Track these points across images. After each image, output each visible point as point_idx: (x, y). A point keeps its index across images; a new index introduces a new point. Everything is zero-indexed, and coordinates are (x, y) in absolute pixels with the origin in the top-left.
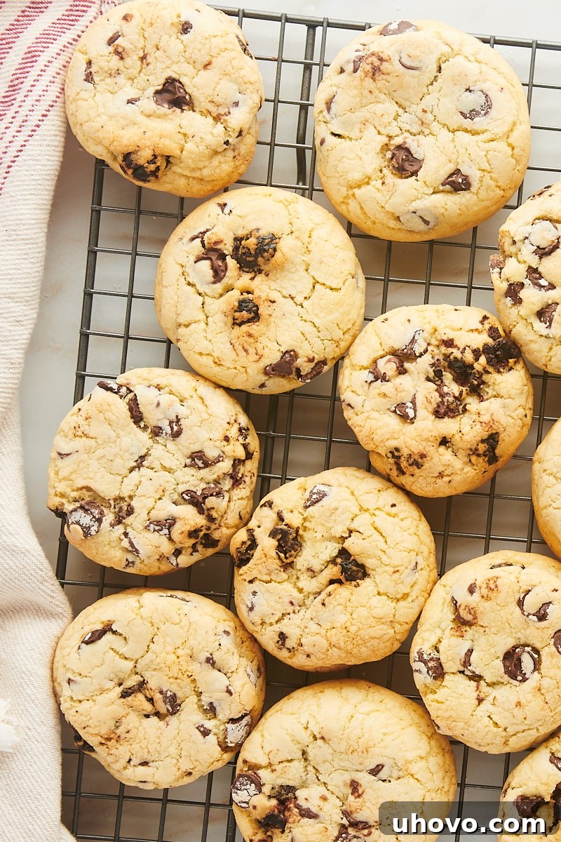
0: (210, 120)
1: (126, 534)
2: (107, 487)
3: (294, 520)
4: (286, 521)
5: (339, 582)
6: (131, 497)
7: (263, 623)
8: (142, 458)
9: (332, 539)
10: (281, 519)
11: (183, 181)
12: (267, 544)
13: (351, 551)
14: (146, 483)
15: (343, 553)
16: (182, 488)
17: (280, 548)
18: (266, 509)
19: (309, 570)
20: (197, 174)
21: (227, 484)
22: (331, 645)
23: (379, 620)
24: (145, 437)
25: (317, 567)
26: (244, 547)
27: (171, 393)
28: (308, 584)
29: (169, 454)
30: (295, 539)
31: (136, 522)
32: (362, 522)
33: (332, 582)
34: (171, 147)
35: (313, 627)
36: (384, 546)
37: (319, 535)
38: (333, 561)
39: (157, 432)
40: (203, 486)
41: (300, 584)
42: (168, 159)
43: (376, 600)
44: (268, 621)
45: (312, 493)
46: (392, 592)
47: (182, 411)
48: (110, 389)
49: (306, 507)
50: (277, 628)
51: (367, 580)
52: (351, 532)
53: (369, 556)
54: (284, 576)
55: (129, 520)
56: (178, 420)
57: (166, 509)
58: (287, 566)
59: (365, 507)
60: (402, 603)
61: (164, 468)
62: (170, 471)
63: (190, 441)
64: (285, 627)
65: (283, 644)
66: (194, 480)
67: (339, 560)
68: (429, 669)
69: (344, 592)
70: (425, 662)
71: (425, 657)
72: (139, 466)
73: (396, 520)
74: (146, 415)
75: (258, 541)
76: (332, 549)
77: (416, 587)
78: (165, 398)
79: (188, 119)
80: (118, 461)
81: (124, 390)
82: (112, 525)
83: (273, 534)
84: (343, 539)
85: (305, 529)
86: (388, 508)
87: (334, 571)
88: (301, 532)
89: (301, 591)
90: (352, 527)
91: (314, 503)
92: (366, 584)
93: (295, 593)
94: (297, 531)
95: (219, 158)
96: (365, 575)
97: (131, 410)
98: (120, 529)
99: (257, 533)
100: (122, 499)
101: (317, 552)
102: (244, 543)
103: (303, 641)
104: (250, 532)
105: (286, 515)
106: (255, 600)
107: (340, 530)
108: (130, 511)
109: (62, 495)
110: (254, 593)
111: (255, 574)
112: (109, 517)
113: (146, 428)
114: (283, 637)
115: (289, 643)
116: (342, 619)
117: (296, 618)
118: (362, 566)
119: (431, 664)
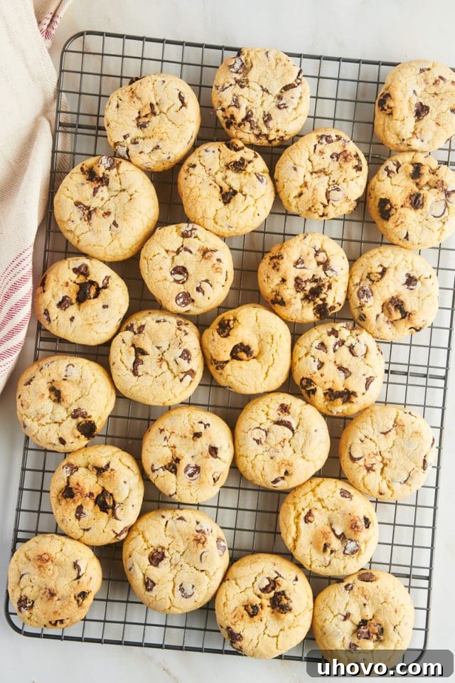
0: (413, 130)
1: (231, 85)
2: (253, 76)
3: (249, 168)
4: (249, 165)
5: (221, 192)
6: (248, 87)
7: (200, 156)
8: (267, 91)
9: (241, 187)
10: (249, 162)
12: (237, 156)
13: (236, 196)
14: (255, 94)
15: (235, 193)
16: (254, 111)
17: (236, 163)
18: (253, 155)
19: (226, 177)
21: (256, 132)
22: (191, 190)
23: (205, 211)
24: (277, 92)
25: (228, 180)
26: (234, 145)
27: (298, 104)
28: (219, 177)
29: (270, 104)
30: (240, 169)
31: (237, 90)
32: (250, 200)
33: (221, 188)
34: (397, 115)
35: (199, 180)
36: (239, 211)
37: (243, 180)
38: (231, 188)
39: (280, 98)
40: (255, 121)
41: (219, 173)
43: (213, 209)
44: (201, 159)
45: (262, 176)
46: (218, 216)
47: (290, 109)
48: (299, 75)
49: (255, 174)
50: (198, 163)
51: (223, 204)
52: (245, 195)
53: (234, 204)
54: (223, 165)
55: (238, 86)
56: (286, 108)
57: (244, 104)
58: (227, 166)
59: (257, 202)
60: (213, 221)
61: (263, 102)
62: (262, 104)
63: (276, 114)
64: (199, 167)
65: (191, 167)
66: (258, 116)
67: (231, 191)
68: (188, 232)
69: (217, 194)
70: (191, 230)
71: (194, 231)
72: (263, 90)
74: (288, 92)
75: (238, 152)
76: (236, 187)
77: (221, 228)
78: (296, 101)
79: (411, 119)
80: (266, 80)
81: (299, 81)
82: (235, 79)
83: (242, 159)
84: (241, 192)
85: (245, 174)
86: (257, 213)
87: (226, 189)
88: (244, 172)
89: (216, 173)
90: (248, 196)
91: (258, 177)
92: (221, 204)
93: (215, 171)
94: (244, 170)
96: (225, 203)
97: (290, 85)
98: (233, 82)
99: (242, 152)
100: (248, 83)
101: (235, 180)
102: (237, 145)
103: (193, 176)
104: (242, 148)
105: (251, 165)
106: (211, 152)
107: (245, 190)
108: (242, 87)
109: (248, 54)
110: (214, 152)
111: (223, 151)
112: (239, 77)
113: (281, 92)
114: (194, 166)
115: (191, 169)
116: (204, 194)
117: (203, 172)
118: (229, 202)
119: (189, 233)
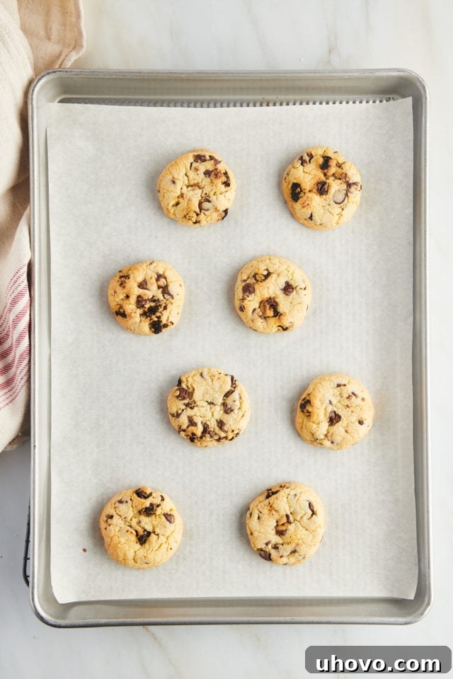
0: (326, 433)
3: (159, 511)
4: (157, 508)
5: (137, 535)
7: (116, 508)
9: (154, 528)
10: (158, 506)
11: (301, 421)
12: (147, 503)
13: (150, 537)
15: (149, 534)
17: (146, 509)
19: (140, 522)
20: (304, 427)
22: (111, 538)
23: (125, 554)
25: (141, 524)
26: (144, 494)
28: (134, 523)
30: (151, 514)
32: (162, 539)
33: (136, 531)
35: (117, 529)
36: (154, 550)
37: (154, 523)
38: (145, 530)
41: (133, 519)
42: (310, 416)
43: (132, 551)
44: (117, 510)
45: (170, 516)
46: (137, 557)
49: (164, 515)
50: (115, 514)
51: (140, 546)
52: (158, 535)
53: (149, 545)
54: (136, 512)
58: (140, 512)
59: (168, 538)
60: (133, 561)
64: (116, 517)
65: (108, 518)
67: (145, 533)
69: (133, 538)
73: (165, 552)
75: (148, 499)
76: (149, 528)
83: (151, 505)
84: (154, 532)
85: (156, 517)
86: (170, 547)
87: (141, 533)
88: (154, 515)
89: (131, 520)
90: (160, 536)
91: (166, 518)
92: (138, 546)
93: (129, 518)
95: (311, 436)
96: (141, 544)
99: (151, 498)
101: (147, 523)
102: (146, 493)
103: (111, 526)
105: (160, 508)
106: (124, 503)
107: (157, 531)
110: (127, 502)
111: (135, 501)
114: (111, 517)
115: (109, 520)
116: (123, 540)
117: (119, 521)
118: (145, 542)
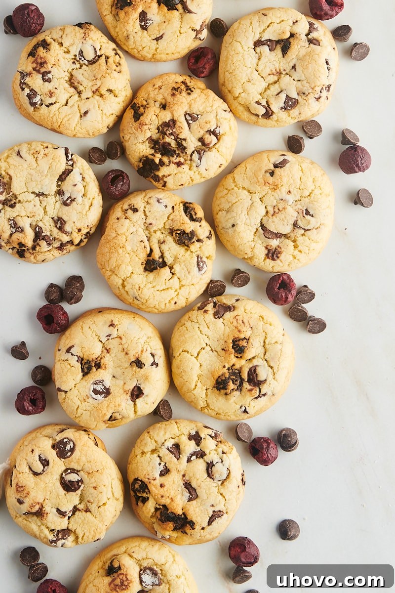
3: (195, 247)
4: (196, 243)
5: (149, 255)
7: (148, 203)
9: (175, 262)
10: (199, 241)
12: (189, 226)
13: (162, 270)
15: (164, 264)
17: (184, 232)
18: (207, 234)
19: (164, 242)
22: (117, 235)
23: (118, 266)
25: (163, 246)
26: (193, 213)
28: (157, 237)
30: (184, 243)
32: (175, 282)
33: (151, 251)
35: (132, 229)
36: (156, 289)
37: (180, 256)
38: (162, 257)
41: (158, 233)
43: (130, 269)
44: (148, 206)
45: (204, 263)
46: (130, 280)
49: (198, 257)
50: (141, 210)
51: (143, 270)
52: (173, 274)
53: (155, 278)
54: (167, 227)
58: (172, 232)
59: (182, 288)
60: (121, 282)
64: (140, 214)
65: (131, 208)
67: (161, 260)
69: (143, 256)
73: (167, 302)
75: (193, 222)
76: (169, 260)
77: (125, 294)
83: (193, 232)
84: (171, 268)
85: (187, 250)
86: (176, 300)
87: (156, 255)
88: (186, 247)
89: (155, 232)
90: (175, 277)
91: (198, 262)
92: (141, 269)
93: (155, 228)
94: (187, 246)
96: (146, 270)
99: (198, 224)
102: (196, 214)
103: (127, 220)
104: (199, 220)
105: (199, 244)
106: (162, 206)
107: (177, 268)
110: (166, 206)
111: (176, 212)
114: (135, 210)
115: (130, 212)
116: (129, 248)
117: (141, 222)
118: (151, 271)
